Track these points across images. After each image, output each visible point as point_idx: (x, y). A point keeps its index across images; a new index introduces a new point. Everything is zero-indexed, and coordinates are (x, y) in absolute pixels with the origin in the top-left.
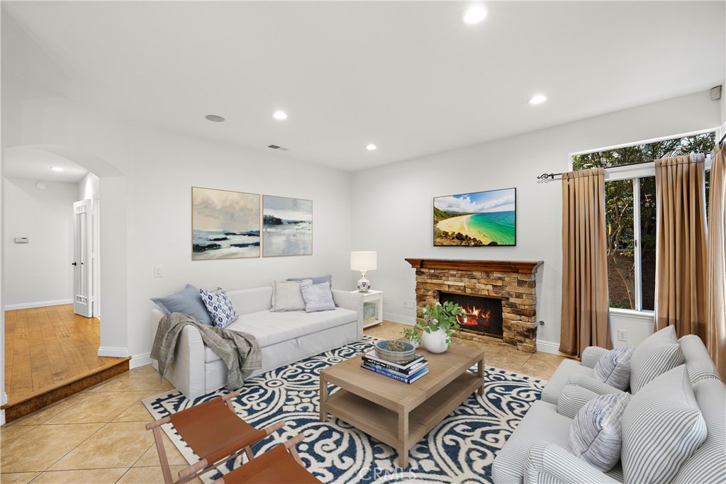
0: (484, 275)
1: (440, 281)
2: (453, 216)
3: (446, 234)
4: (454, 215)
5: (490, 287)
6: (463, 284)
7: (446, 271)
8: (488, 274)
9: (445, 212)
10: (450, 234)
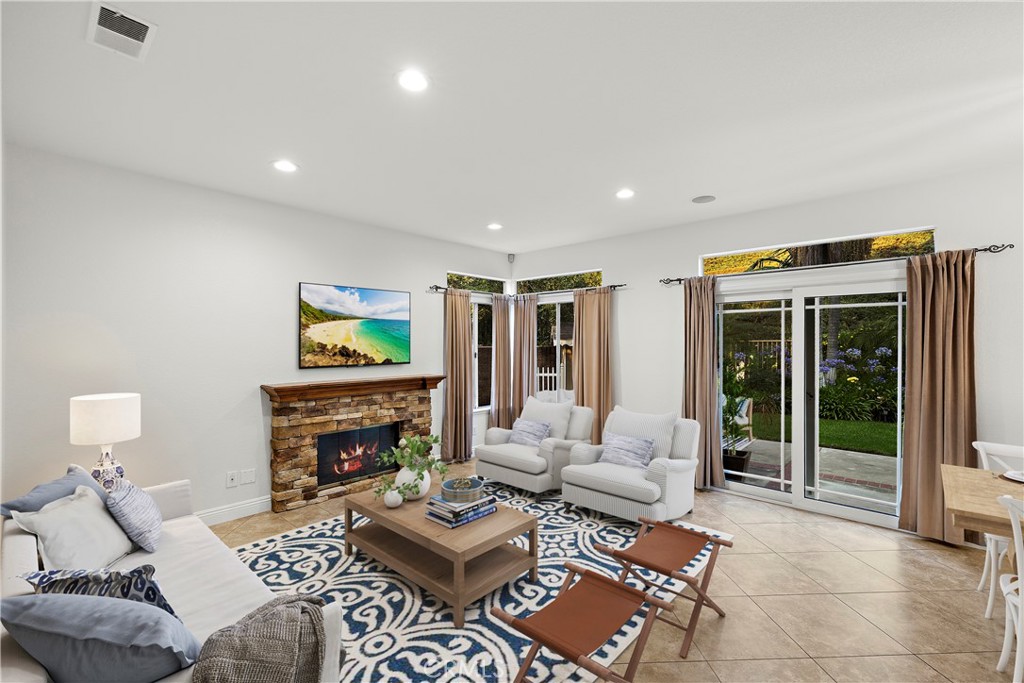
0: (386, 397)
1: (327, 418)
2: (334, 319)
3: (323, 347)
4: (335, 317)
5: (393, 412)
6: (359, 415)
7: (335, 400)
8: (390, 394)
9: (321, 311)
10: (329, 347)
